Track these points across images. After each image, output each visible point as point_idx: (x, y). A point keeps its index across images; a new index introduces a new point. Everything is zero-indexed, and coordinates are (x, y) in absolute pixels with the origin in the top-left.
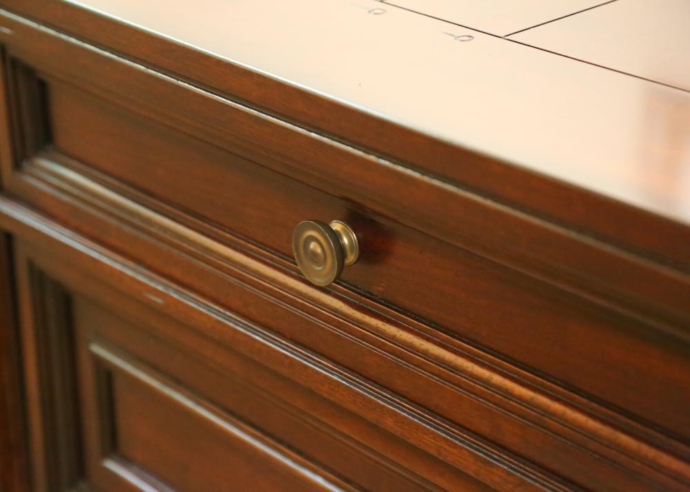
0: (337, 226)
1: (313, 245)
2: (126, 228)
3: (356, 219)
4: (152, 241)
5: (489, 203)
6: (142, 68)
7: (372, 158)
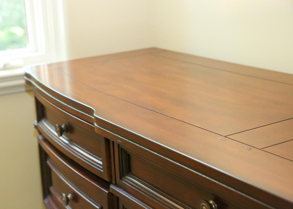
0: (211, 202)
1: (204, 207)
2: (150, 198)
3: (217, 200)
4: (157, 202)
5: (255, 200)
6: (156, 154)
7: (221, 184)
